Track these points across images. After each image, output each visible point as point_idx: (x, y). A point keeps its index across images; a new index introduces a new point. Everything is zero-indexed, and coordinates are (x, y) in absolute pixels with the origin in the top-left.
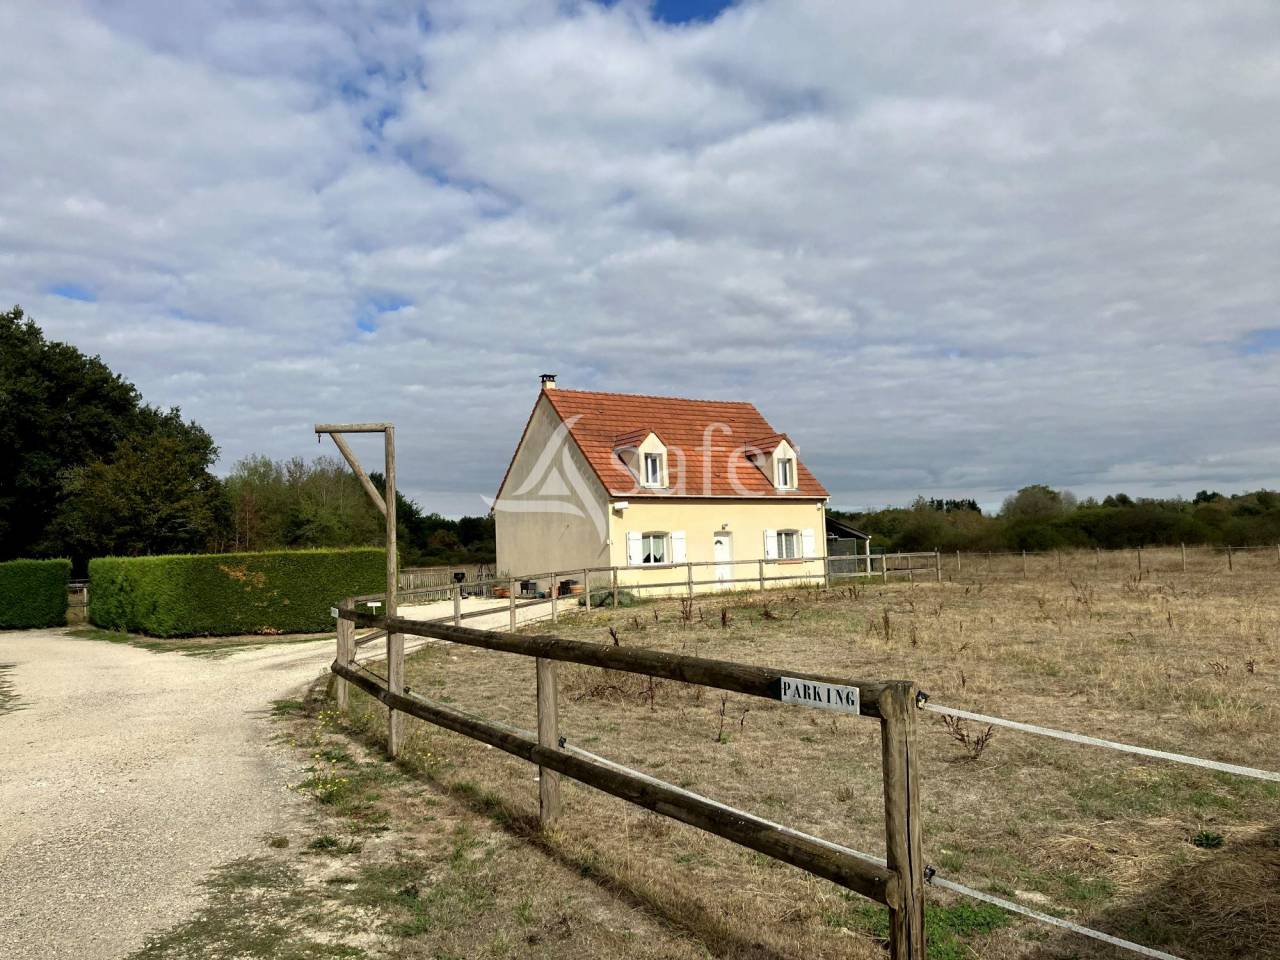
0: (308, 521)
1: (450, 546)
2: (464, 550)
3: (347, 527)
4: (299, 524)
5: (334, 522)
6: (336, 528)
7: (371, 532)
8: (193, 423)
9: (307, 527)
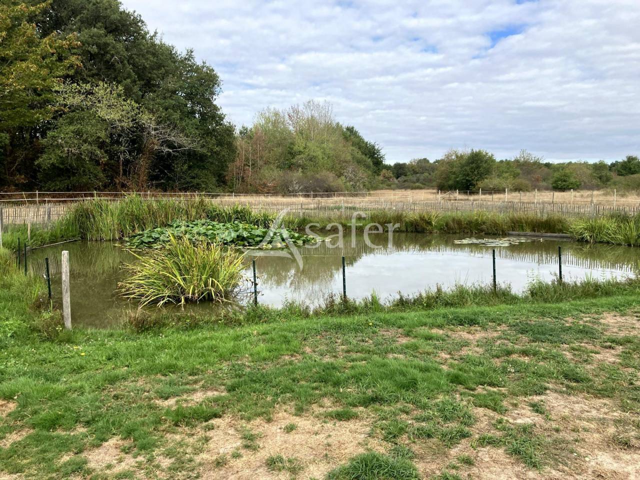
0: (300, 153)
1: (389, 178)
2: (396, 181)
3: (329, 157)
4: (292, 154)
5: (319, 153)
6: (320, 157)
7: (346, 162)
8: (204, 63)
9: (299, 157)
